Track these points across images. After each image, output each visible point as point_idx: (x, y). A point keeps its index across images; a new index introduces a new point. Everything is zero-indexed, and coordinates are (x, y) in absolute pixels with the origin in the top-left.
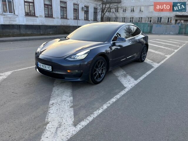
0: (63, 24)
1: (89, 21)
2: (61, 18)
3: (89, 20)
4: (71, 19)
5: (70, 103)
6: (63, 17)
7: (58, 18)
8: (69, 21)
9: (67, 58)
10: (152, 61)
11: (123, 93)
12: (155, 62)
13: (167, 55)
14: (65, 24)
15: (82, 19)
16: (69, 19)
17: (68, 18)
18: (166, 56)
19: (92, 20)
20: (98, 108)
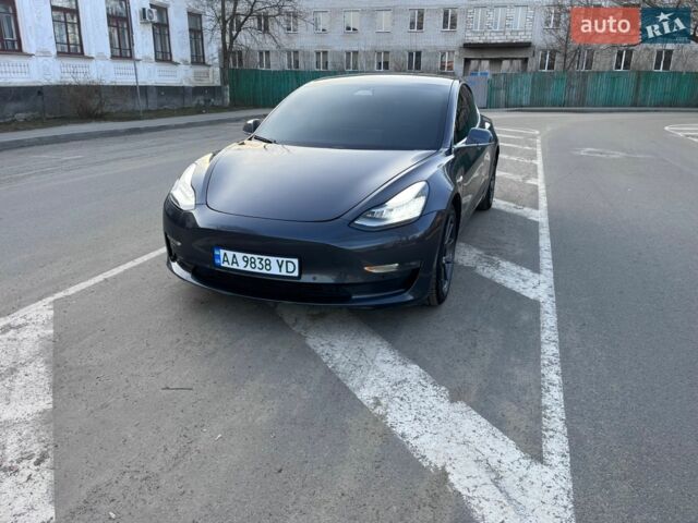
0: (70, 80)
1: (176, 64)
2: (60, 54)
3: (175, 59)
4: (101, 56)
5: (431, 387)
6: (66, 51)
7: (46, 54)
8: (92, 64)
9: (356, 219)
10: (512, 205)
11: (549, 319)
12: (524, 206)
13: (528, 177)
14: (81, 79)
15: (147, 59)
16: (92, 58)
17: (86, 53)
18: (529, 182)
19: (185, 63)
20: (539, 387)
